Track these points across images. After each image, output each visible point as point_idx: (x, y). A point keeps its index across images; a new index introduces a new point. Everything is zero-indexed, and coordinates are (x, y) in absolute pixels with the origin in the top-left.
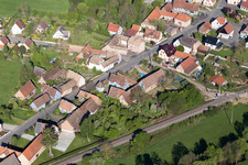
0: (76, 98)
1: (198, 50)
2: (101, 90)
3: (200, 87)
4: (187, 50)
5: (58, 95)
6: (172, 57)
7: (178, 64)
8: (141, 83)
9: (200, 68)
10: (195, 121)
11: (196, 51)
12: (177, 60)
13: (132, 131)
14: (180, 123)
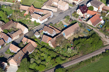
0: (21, 42)
1: (103, 9)
2: (38, 36)
3: (102, 35)
4: (95, 9)
5: (10, 40)
6: (86, 14)
7: (89, 19)
8: (63, 33)
9: (102, 22)
10: (96, 59)
11: (101, 10)
12: (88, 16)
13: (54, 66)
14: (86, 61)
